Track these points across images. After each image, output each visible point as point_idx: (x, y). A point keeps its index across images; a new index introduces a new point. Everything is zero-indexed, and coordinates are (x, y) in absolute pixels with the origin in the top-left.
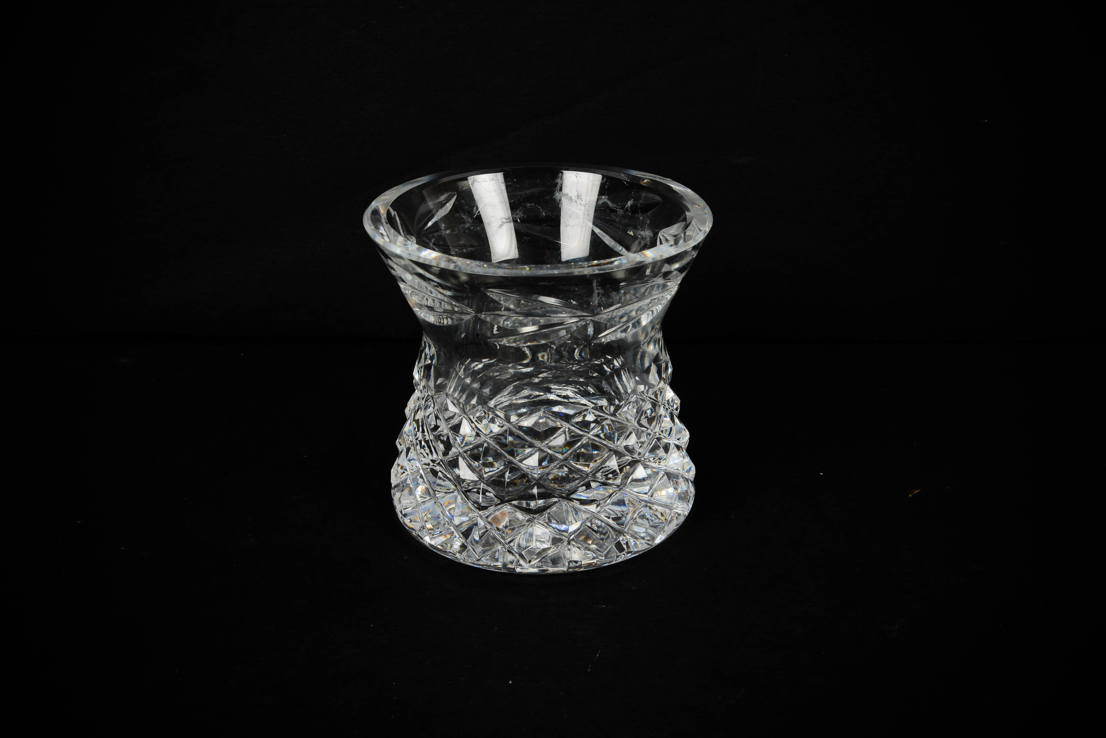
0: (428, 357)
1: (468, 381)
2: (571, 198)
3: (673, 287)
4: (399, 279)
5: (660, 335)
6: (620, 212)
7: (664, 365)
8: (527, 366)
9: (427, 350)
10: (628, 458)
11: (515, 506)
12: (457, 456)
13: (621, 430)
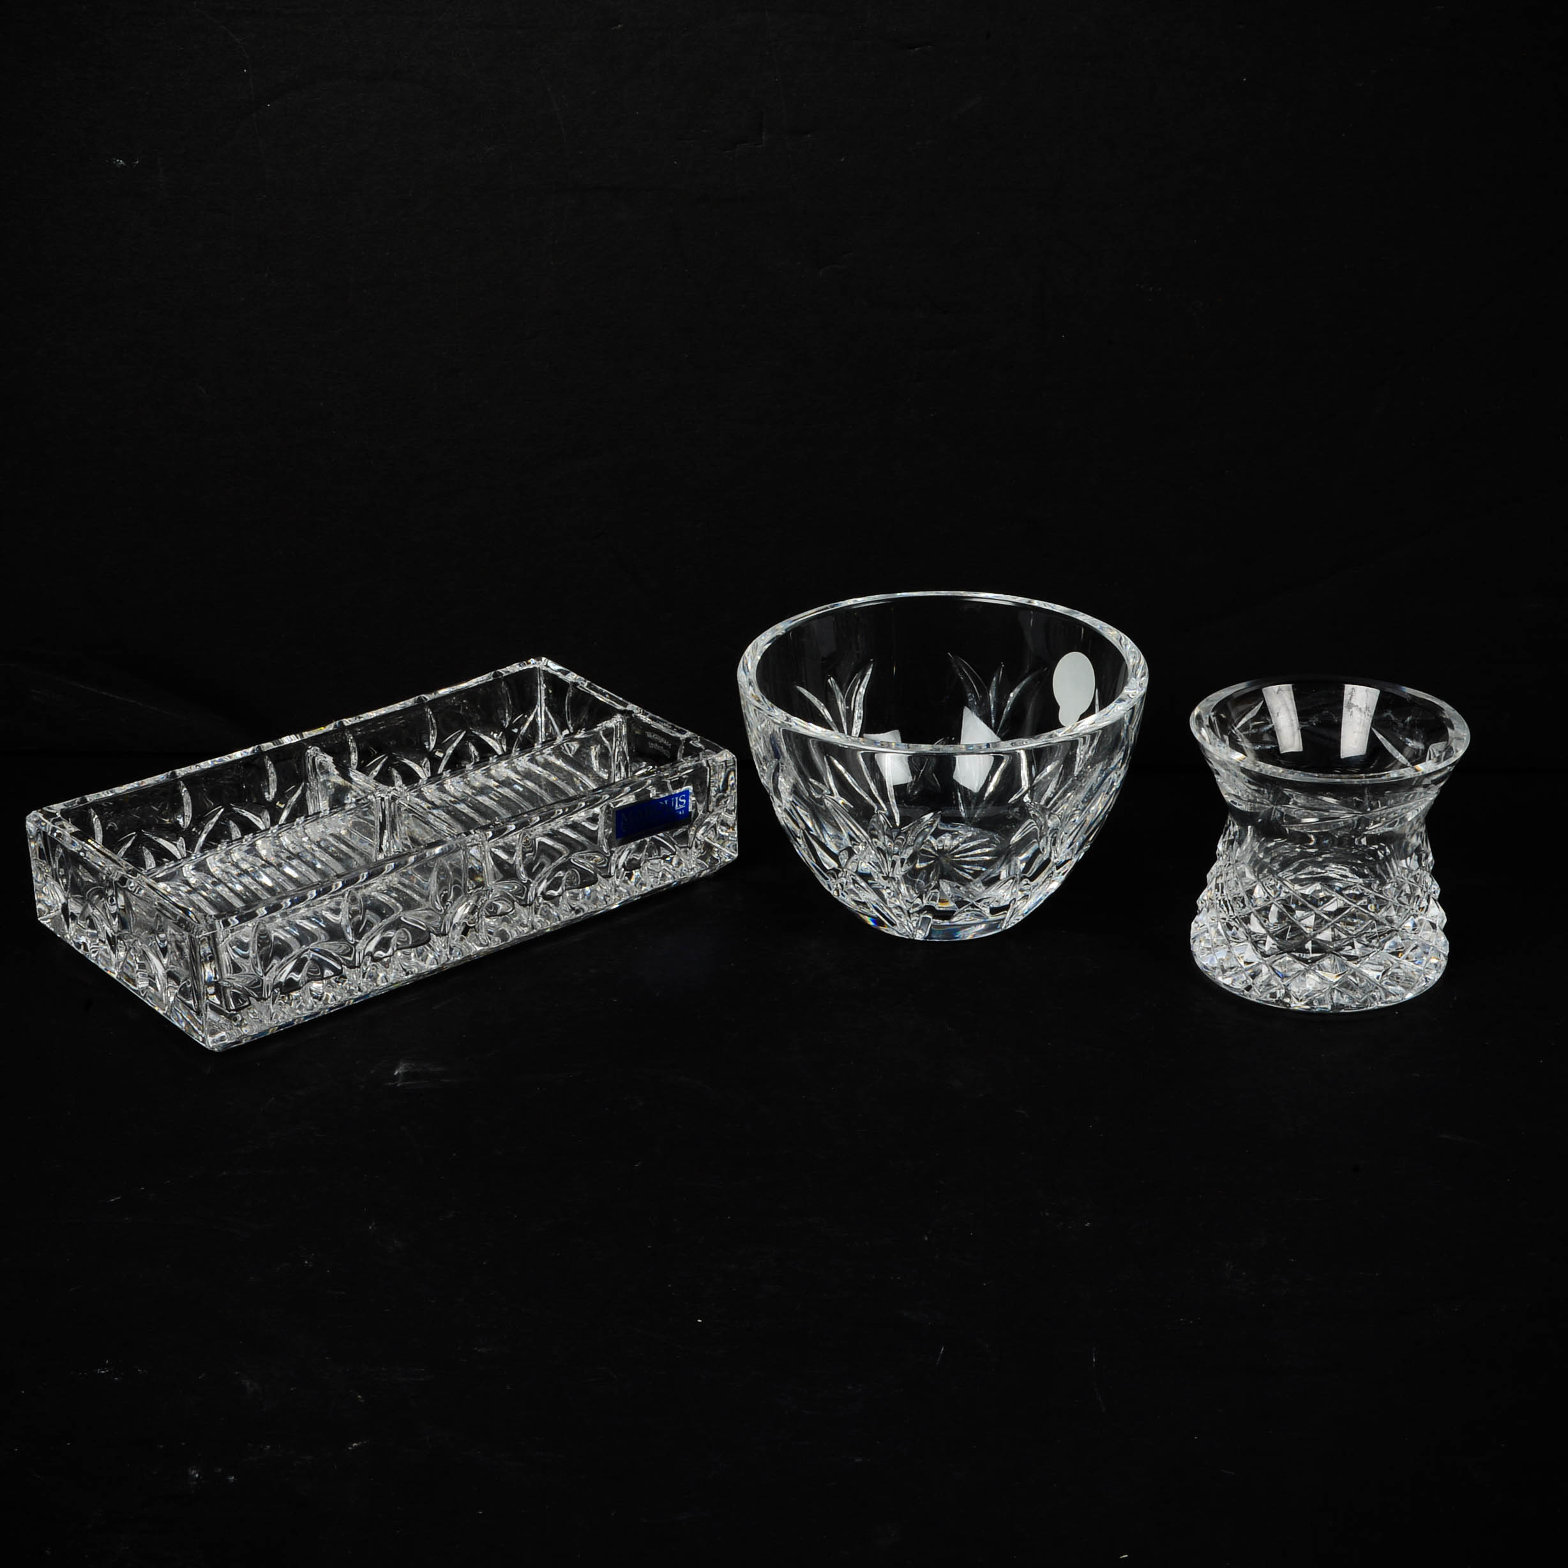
0: (1232, 833)
1: (1261, 856)
2: (1360, 709)
3: (1432, 795)
4: (1215, 772)
5: (1423, 829)
6: (1401, 725)
7: (1424, 855)
8: (1312, 847)
9: (1231, 827)
10: (1388, 927)
11: (1295, 956)
12: (1250, 914)
13: (1381, 903)
